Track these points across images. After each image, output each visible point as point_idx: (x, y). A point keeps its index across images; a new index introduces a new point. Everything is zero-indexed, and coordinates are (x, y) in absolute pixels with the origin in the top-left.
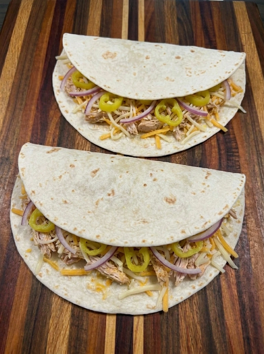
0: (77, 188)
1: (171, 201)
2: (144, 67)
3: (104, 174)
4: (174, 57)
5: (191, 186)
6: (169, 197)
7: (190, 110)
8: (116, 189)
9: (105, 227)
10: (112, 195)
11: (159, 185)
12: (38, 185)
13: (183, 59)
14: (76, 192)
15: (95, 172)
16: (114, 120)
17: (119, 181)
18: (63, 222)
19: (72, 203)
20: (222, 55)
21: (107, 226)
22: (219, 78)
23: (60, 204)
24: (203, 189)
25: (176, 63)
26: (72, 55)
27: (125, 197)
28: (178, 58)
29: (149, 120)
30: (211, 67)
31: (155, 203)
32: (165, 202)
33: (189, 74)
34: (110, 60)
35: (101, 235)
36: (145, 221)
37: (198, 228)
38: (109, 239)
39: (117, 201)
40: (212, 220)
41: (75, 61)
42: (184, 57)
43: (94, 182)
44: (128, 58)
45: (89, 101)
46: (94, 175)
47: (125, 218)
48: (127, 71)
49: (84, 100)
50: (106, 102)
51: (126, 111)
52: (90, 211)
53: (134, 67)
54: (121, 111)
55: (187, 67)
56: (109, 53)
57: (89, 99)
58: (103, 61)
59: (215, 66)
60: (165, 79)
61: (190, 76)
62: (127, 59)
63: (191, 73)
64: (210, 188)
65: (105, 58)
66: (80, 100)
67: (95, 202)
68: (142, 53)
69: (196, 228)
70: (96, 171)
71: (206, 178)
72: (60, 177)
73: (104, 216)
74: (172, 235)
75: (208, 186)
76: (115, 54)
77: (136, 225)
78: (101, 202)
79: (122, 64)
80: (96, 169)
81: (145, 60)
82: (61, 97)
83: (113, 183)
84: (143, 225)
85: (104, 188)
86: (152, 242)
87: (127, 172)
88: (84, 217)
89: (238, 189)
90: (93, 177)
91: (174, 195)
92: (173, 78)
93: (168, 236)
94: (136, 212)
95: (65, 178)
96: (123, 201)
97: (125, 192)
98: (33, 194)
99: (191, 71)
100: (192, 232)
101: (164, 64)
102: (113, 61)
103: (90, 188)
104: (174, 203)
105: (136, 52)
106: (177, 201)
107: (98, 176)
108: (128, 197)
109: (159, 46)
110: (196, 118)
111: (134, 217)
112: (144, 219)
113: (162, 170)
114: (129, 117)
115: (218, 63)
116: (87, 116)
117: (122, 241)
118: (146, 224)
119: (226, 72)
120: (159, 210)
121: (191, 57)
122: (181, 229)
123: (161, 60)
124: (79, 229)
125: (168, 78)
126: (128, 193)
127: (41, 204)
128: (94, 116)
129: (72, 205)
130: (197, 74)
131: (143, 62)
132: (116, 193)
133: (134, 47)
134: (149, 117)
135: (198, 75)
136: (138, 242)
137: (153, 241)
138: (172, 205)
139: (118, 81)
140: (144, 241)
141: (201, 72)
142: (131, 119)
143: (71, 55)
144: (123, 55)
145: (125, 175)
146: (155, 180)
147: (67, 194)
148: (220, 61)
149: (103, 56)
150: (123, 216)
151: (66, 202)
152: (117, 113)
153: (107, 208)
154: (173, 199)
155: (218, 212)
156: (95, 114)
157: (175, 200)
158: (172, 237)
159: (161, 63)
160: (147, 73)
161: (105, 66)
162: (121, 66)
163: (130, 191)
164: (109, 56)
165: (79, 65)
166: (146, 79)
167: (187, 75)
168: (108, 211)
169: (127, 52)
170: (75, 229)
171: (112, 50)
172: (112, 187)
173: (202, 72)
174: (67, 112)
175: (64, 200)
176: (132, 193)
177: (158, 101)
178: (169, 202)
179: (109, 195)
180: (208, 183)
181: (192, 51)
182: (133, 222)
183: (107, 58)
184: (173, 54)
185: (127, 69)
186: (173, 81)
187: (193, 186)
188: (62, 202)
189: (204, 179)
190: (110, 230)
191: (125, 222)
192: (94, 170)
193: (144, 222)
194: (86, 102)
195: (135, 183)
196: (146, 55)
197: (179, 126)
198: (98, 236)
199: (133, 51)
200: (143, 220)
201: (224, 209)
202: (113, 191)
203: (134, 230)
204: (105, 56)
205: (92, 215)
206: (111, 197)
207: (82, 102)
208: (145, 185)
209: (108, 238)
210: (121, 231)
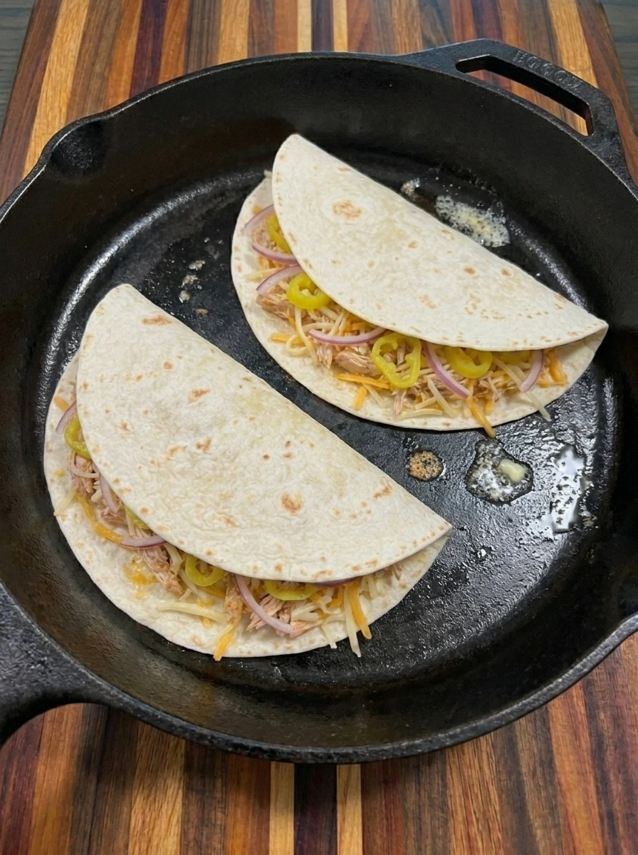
0: (155, 409)
1: (291, 506)
2: (397, 259)
3: (212, 403)
4: (463, 265)
5: (341, 495)
6: (293, 498)
7: (440, 374)
8: (214, 441)
9: (164, 500)
10: (203, 447)
11: (289, 468)
12: (99, 376)
13: (476, 278)
14: (149, 415)
15: (199, 394)
16: (302, 325)
17: (228, 429)
18: (104, 461)
19: (134, 433)
20: (557, 305)
21: (168, 500)
22: (520, 341)
23: (115, 426)
24: (356, 512)
25: (460, 278)
26: (281, 181)
27: (222, 463)
28: (470, 271)
29: (359, 353)
30: (520, 315)
31: (264, 496)
32: (280, 502)
33: (471, 309)
34: (342, 219)
35: (150, 512)
36: (231, 519)
37: (305, 574)
38: (159, 523)
39: (205, 463)
40: (336, 574)
41: (279, 194)
42: (482, 274)
43: (187, 411)
44: (378, 229)
45: (279, 272)
46: (195, 399)
47: (202, 499)
48: (360, 253)
49: (272, 266)
50: (301, 289)
51: (330, 320)
52: (156, 461)
53: (377, 252)
54: (321, 314)
55: (475, 295)
56: (350, 205)
57: (281, 268)
58: (329, 214)
59: (530, 317)
60: (420, 298)
61: (471, 313)
62: (375, 231)
63: (475, 307)
64: (369, 517)
65: (335, 212)
66: (266, 262)
67: (170, 447)
68: (408, 232)
69: (302, 572)
70: (203, 392)
71: (377, 495)
72: (139, 378)
73: (172, 479)
74: (259, 564)
75: (369, 512)
76: (360, 212)
77: (213, 519)
78: (179, 454)
79: (358, 236)
80: (204, 388)
81: (405, 248)
82: (240, 241)
83: (215, 429)
84: (224, 526)
85: (196, 430)
86: (222, 561)
87: (251, 419)
88: (140, 468)
89: (415, 543)
90: (191, 401)
91: (303, 500)
92: (435, 302)
93: (251, 564)
94: (226, 497)
95: (147, 382)
96: (214, 469)
97: (228, 453)
98: (83, 389)
99: (478, 305)
100: (292, 575)
101: (436, 271)
102: (347, 224)
103: (175, 419)
104: (294, 512)
105: (399, 226)
106: (301, 511)
107: (200, 404)
108: (227, 465)
109: (449, 233)
110: (445, 392)
111: (217, 504)
112: (231, 516)
113: (312, 446)
114: (327, 332)
115: (539, 314)
116: (261, 296)
117: (176, 537)
118: (230, 525)
119: (543, 338)
120: (263, 512)
121: (495, 280)
122: (279, 561)
123: (435, 259)
124: (123, 485)
125: (426, 297)
126: (232, 457)
127: (86, 413)
128: (274, 303)
129: (132, 435)
130: (485, 314)
131: (399, 249)
132: (212, 449)
133: (402, 215)
134: (362, 350)
135: (487, 317)
136: (201, 551)
137: (225, 560)
138: (288, 514)
139: (334, 262)
140: (209, 553)
141: (495, 315)
142: (330, 336)
143: (277, 181)
144: (372, 221)
145: (243, 421)
146: (288, 456)
147: (133, 413)
148: (547, 313)
149: (335, 207)
150: (200, 494)
151: (125, 427)
152: (313, 316)
153: (183, 469)
154: (296, 505)
155: (355, 564)
156: (276, 299)
157: (299, 507)
158: (255, 568)
159: (432, 266)
160: (394, 272)
161: (326, 227)
162: (355, 239)
163: (236, 455)
164: (346, 210)
165: (280, 205)
166: (387, 281)
167: (466, 309)
168: (183, 473)
169: (381, 218)
170: (117, 481)
171: (358, 202)
172: (210, 435)
173: (498, 316)
174: (240, 269)
175: (125, 421)
176: (237, 460)
177: (386, 332)
178: (287, 507)
179: (199, 446)
180: (372, 506)
181: (505, 273)
182: (211, 512)
183: (341, 212)
184: (465, 259)
185: (363, 249)
186: (433, 307)
187: (345, 499)
188: (120, 425)
189: (372, 495)
190: (169, 508)
191: (198, 506)
192: (199, 388)
193: (228, 521)
194: (273, 270)
195: (252, 446)
196: (414, 238)
197: (409, 389)
198: (144, 511)
199: (395, 222)
200: (228, 517)
201: (367, 563)
202: (209, 442)
203: (205, 527)
204: (338, 209)
205: (155, 469)
206: (200, 451)
207: (268, 267)
208: (266, 457)
209: (158, 520)
210: (184, 518)
